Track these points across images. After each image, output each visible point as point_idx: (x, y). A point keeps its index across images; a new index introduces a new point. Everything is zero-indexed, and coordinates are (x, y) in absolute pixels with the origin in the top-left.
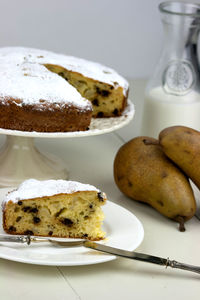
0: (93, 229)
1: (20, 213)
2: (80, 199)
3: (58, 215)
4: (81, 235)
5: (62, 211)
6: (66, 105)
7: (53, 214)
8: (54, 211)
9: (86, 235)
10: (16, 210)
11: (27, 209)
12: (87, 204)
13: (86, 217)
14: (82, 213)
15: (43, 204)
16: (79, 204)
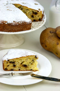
0: (34, 67)
1: (9, 64)
2: (29, 58)
3: (22, 63)
4: (30, 70)
5: (23, 62)
6: (23, 22)
7: (20, 63)
8: (20, 62)
9: (32, 70)
10: (7, 63)
11: (11, 62)
12: (31, 60)
13: (32, 64)
14: (30, 63)
15: (16, 60)
16: (29, 60)
